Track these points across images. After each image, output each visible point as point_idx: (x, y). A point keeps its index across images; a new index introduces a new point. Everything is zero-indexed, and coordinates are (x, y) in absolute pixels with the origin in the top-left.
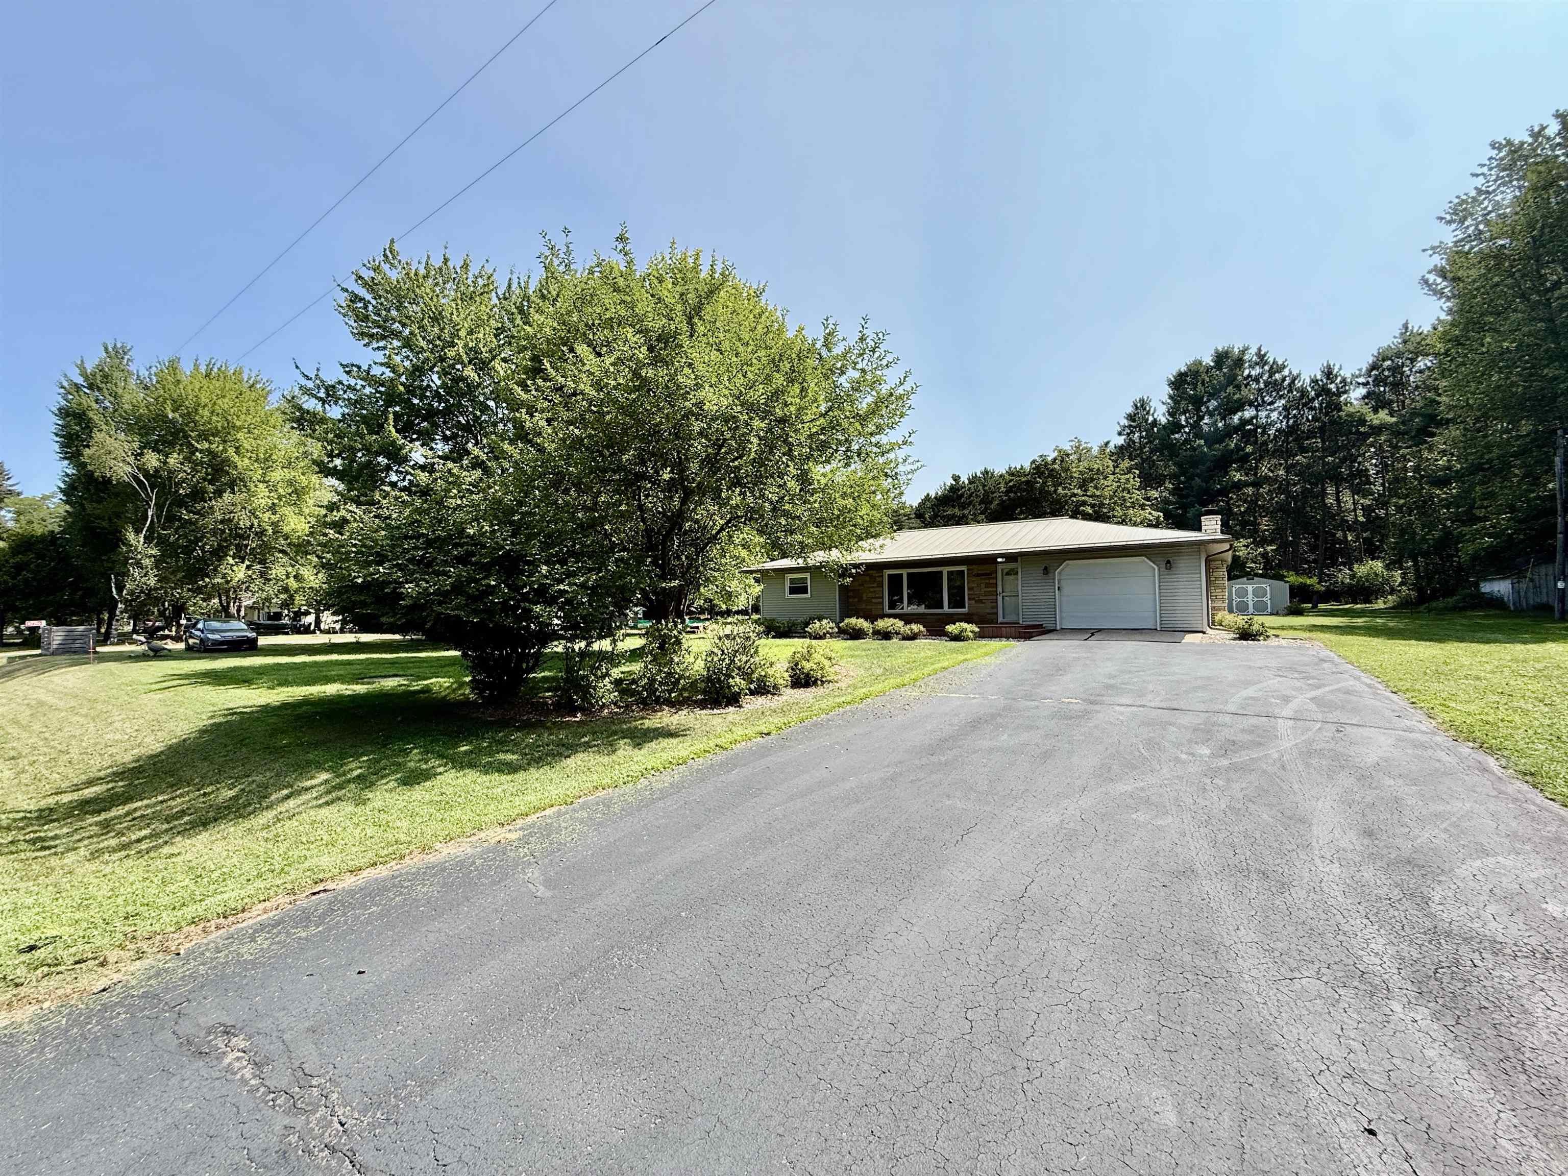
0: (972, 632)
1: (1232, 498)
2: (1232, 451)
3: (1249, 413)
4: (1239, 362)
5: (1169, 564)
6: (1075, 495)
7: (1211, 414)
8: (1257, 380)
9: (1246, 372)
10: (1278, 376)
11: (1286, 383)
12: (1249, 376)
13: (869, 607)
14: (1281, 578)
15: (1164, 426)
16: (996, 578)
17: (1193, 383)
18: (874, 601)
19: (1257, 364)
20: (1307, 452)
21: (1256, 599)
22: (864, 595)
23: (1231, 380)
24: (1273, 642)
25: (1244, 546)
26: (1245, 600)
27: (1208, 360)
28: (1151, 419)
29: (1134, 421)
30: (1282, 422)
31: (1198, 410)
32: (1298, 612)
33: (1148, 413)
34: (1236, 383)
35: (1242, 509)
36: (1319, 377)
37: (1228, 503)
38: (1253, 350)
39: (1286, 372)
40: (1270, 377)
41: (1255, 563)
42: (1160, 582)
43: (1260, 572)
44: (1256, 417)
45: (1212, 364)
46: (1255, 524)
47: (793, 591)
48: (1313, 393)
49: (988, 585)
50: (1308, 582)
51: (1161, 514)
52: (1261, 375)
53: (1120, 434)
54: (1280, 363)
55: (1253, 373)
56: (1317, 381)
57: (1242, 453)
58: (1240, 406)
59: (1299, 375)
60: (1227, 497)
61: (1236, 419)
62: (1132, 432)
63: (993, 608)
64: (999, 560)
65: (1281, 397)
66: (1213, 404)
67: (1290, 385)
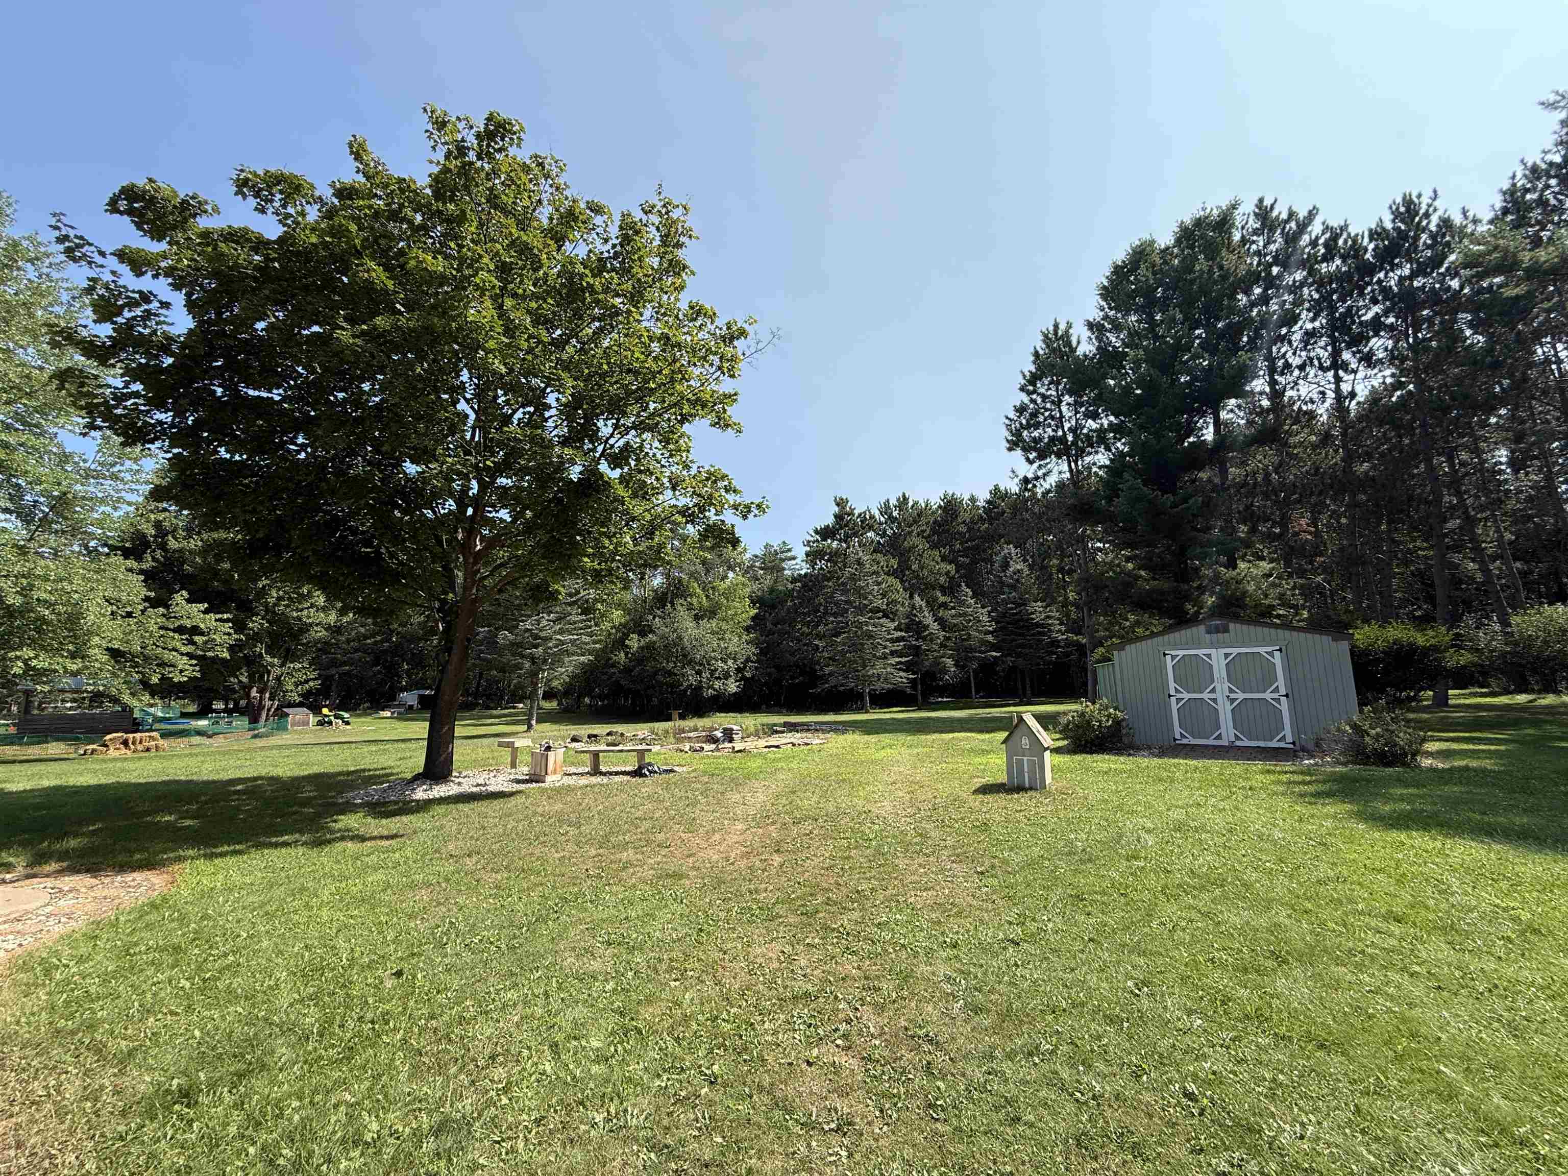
21: (1240, 696)
26: (1206, 696)
38: (1248, 207)
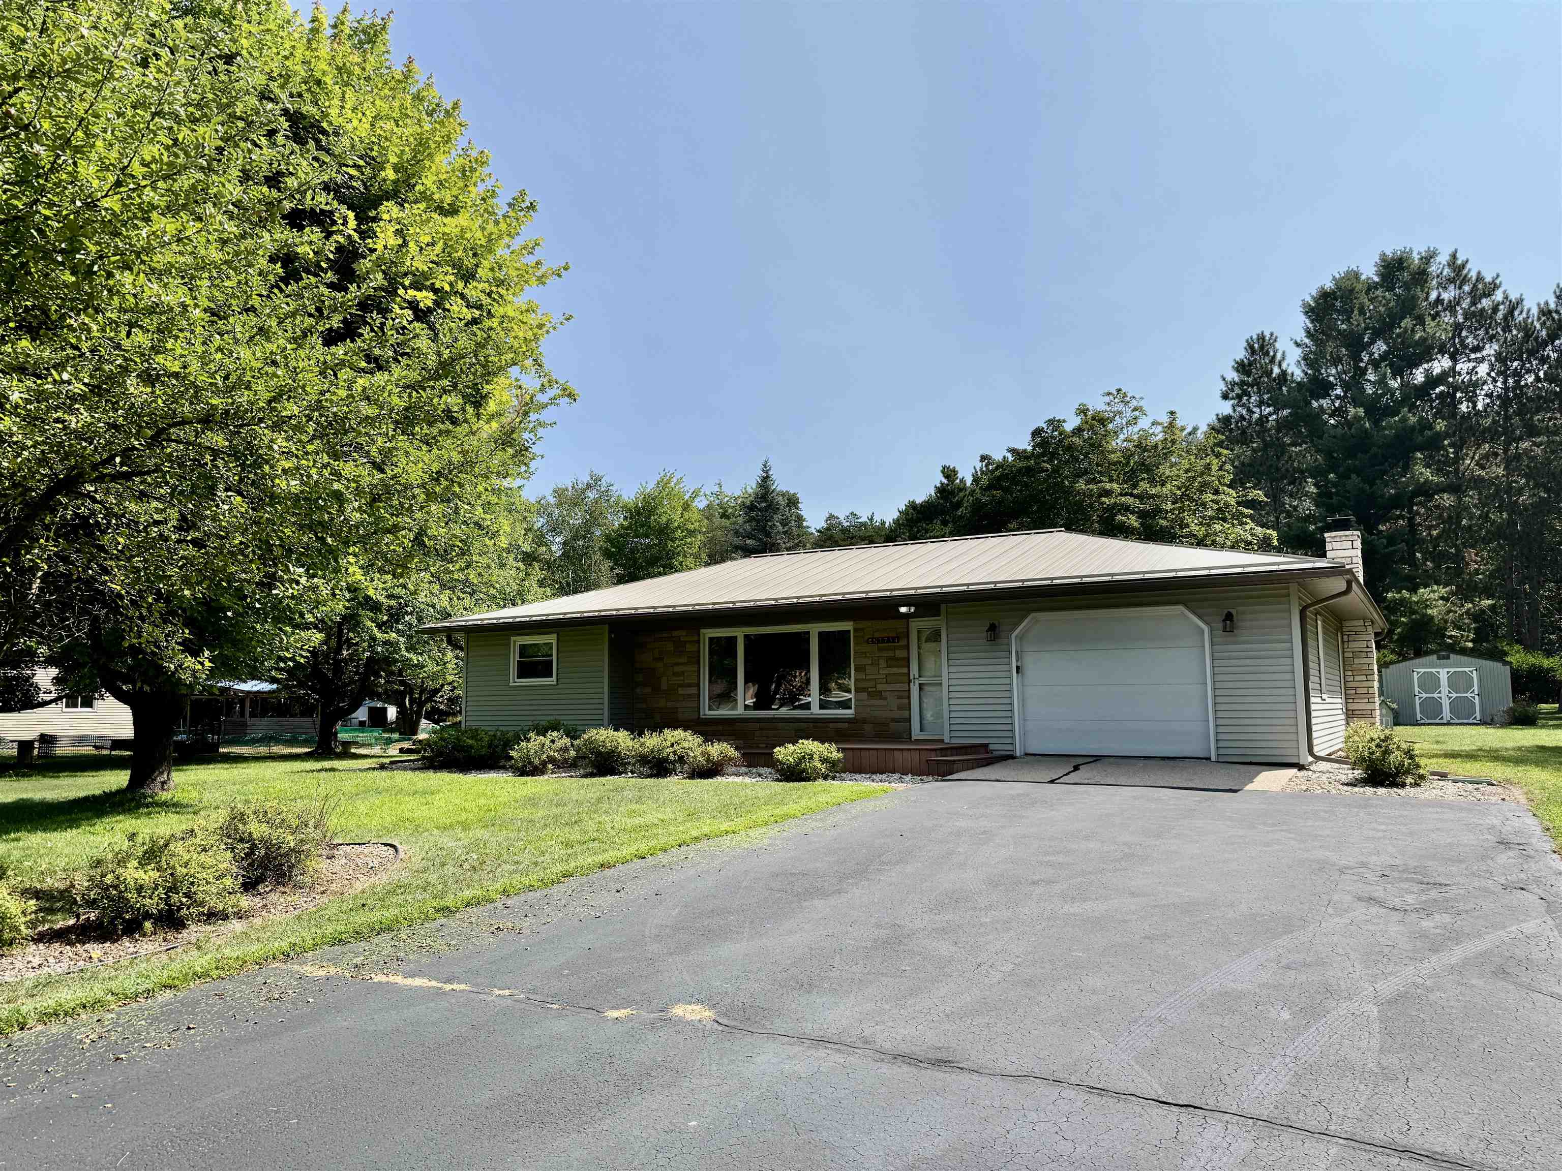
0: (823, 761)
1: (1418, 513)
2: (1413, 428)
3: (1441, 364)
4: (1421, 276)
5: (1229, 622)
6: (1108, 493)
7: (1376, 364)
8: (1451, 307)
9: (1433, 296)
10: (1485, 303)
11: (1500, 315)
12: (1439, 301)
13: (670, 704)
14: (1498, 656)
15: (1299, 383)
16: (907, 647)
17: (1346, 311)
18: (681, 691)
19: (1451, 281)
20: (1539, 435)
21: (1454, 695)
22: (664, 679)
23: (1408, 306)
24: (1431, 791)
25: (1442, 598)
26: (1436, 695)
27: (1369, 272)
28: (1276, 370)
29: (1248, 374)
30: (1495, 380)
31: (1357, 358)
32: (1525, 720)
33: (1272, 361)
34: (1417, 312)
35: (1435, 533)
36: (1552, 306)
37: (1411, 520)
39: (1499, 296)
40: (1473, 303)
41: (1460, 628)
42: (1213, 659)
43: (1470, 645)
44: (1453, 371)
45: (1376, 279)
46: (1458, 558)
47: (525, 670)
48: (1544, 333)
49: (893, 661)
50: (1546, 663)
51: (1274, 534)
52: (1457, 301)
53: (1225, 397)
54: (1488, 279)
55: (1446, 296)
56: (1550, 312)
57: (1428, 433)
58: (1425, 352)
59: (1520, 301)
60: (1410, 511)
61: (1419, 376)
62: (1245, 393)
63: (900, 708)
64: (903, 610)
65: (1491, 338)
66: (1380, 347)
67: (1505, 318)
